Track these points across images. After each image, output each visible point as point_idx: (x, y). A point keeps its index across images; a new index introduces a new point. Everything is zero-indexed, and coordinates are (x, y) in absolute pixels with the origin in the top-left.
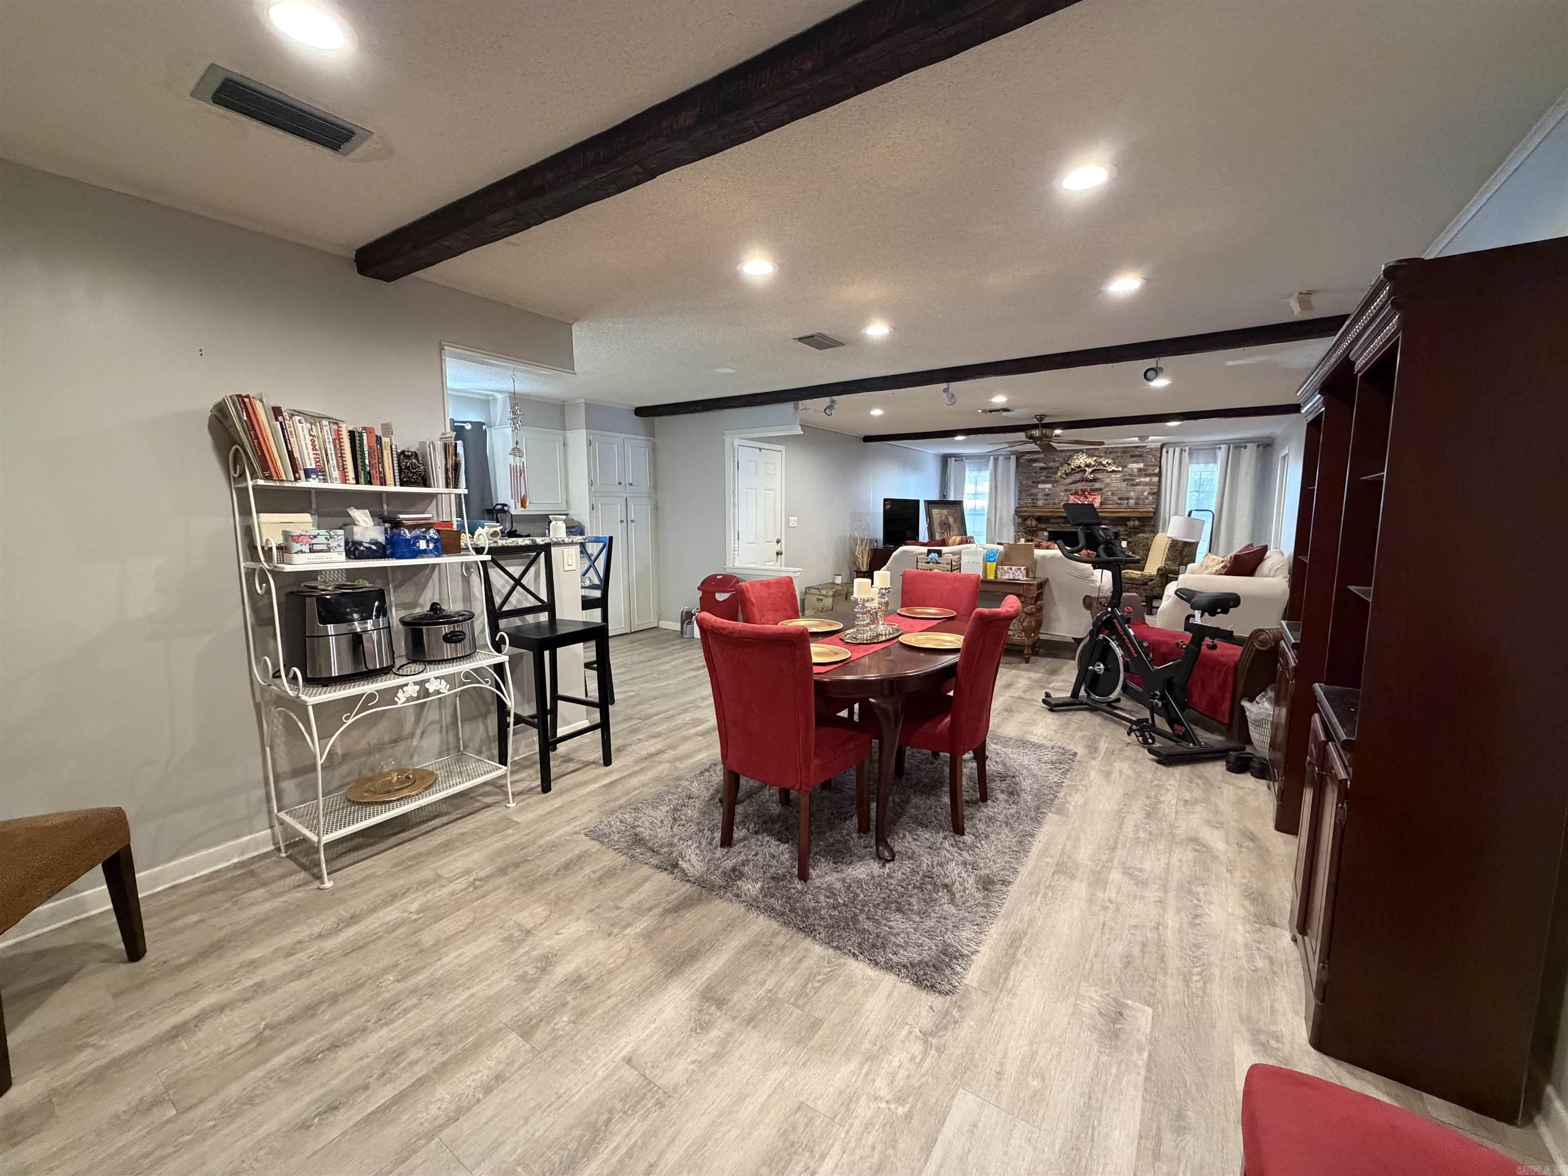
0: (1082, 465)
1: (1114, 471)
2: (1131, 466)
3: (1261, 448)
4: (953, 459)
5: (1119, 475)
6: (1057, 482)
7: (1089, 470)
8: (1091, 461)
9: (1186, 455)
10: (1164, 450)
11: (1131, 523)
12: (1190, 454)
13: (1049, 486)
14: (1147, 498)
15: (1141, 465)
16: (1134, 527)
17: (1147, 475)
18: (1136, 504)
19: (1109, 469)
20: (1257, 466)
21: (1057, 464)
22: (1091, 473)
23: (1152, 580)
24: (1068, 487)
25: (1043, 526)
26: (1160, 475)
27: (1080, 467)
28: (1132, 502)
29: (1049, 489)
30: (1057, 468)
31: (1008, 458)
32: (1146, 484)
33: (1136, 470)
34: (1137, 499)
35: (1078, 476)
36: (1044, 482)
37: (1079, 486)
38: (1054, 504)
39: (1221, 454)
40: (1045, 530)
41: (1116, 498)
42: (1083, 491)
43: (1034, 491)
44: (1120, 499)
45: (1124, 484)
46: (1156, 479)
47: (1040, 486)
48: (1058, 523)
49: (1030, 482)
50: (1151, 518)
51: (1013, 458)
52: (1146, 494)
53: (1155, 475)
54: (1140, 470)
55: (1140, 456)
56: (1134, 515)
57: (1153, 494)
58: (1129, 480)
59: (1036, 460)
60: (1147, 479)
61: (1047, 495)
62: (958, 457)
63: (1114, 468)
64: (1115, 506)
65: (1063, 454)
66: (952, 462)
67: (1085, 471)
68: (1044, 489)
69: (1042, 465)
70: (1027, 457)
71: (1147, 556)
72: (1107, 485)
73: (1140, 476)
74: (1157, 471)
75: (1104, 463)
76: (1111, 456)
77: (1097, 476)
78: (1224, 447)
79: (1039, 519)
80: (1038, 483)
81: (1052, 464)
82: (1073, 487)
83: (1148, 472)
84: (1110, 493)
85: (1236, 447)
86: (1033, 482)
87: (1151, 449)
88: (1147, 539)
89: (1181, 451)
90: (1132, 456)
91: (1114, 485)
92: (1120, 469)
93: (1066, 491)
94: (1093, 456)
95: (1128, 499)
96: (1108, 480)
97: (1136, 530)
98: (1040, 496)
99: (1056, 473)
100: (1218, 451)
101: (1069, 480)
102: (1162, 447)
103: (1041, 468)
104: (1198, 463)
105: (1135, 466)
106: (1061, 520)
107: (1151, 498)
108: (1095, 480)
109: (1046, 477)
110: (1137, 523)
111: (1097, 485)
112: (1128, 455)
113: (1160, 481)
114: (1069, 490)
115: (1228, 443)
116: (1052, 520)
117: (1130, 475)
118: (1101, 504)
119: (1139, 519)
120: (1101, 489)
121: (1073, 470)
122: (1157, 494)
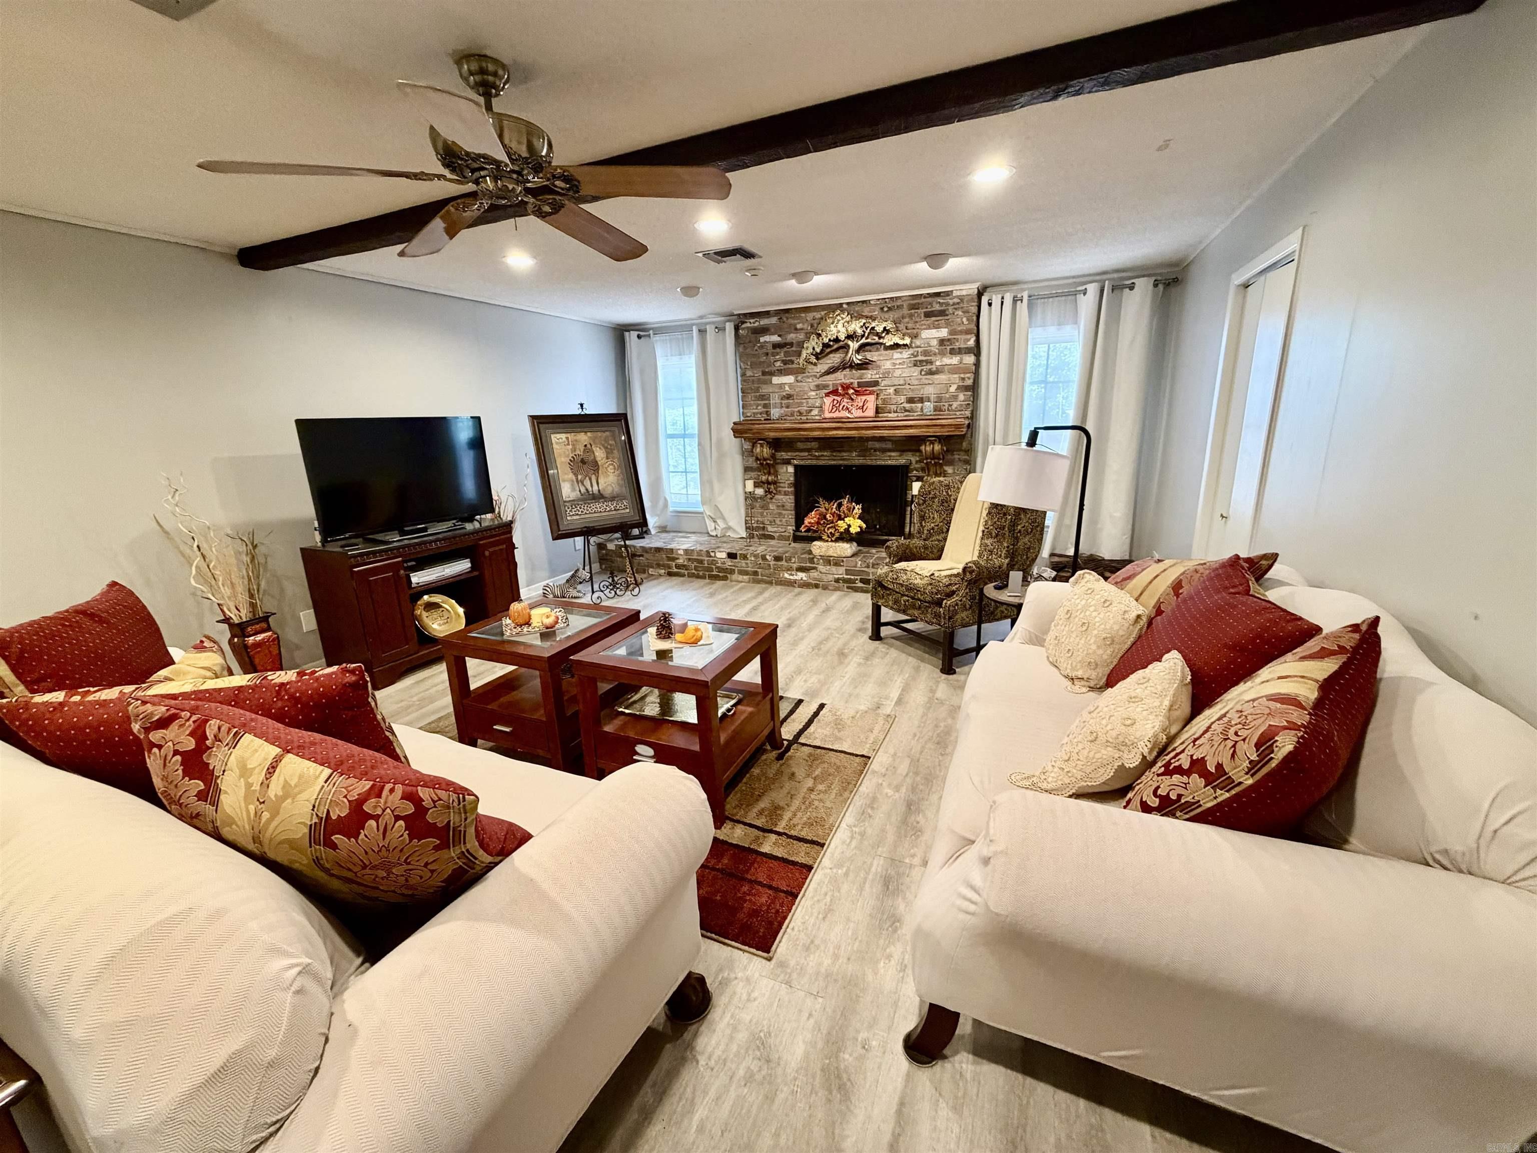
0: (842, 337)
1: (896, 346)
2: (926, 334)
3: (1161, 287)
4: (634, 334)
5: (906, 354)
6: (802, 371)
7: (854, 345)
8: (856, 326)
9: (1023, 308)
10: (985, 300)
11: (927, 448)
12: (1030, 306)
13: (790, 379)
14: (955, 398)
15: (944, 333)
16: (934, 456)
17: (953, 352)
18: (936, 409)
19: (889, 340)
20: (1151, 323)
21: (801, 336)
22: (858, 351)
23: (950, 594)
24: (820, 381)
25: (784, 455)
26: (977, 350)
27: (837, 340)
28: (929, 407)
29: (790, 385)
30: (801, 345)
31: (720, 329)
32: (954, 370)
33: (935, 343)
34: (939, 399)
35: (835, 359)
36: (781, 372)
37: (842, 377)
38: (801, 414)
39: (1087, 303)
40: (787, 462)
41: (903, 399)
42: (846, 387)
43: (765, 389)
44: (911, 400)
45: (915, 371)
46: (970, 359)
47: (776, 380)
48: (809, 450)
49: (758, 374)
50: (963, 437)
51: (730, 327)
52: (953, 389)
53: (968, 351)
54: (942, 342)
55: (942, 313)
56: (931, 432)
57: (967, 388)
58: (923, 363)
59: (764, 330)
60: (955, 360)
61: (789, 397)
62: (642, 330)
63: (896, 339)
64: (901, 416)
65: (810, 316)
66: (631, 338)
67: (846, 347)
68: (781, 386)
69: (775, 338)
70: (751, 323)
71: (949, 523)
72: (887, 374)
73: (942, 354)
74: (972, 343)
75: (879, 329)
76: (891, 315)
77: (869, 356)
78: (1093, 289)
79: (777, 444)
80: (772, 374)
81: (791, 337)
82: (830, 380)
83: (957, 345)
84: (891, 390)
85: (1113, 289)
86: (764, 373)
87: (961, 299)
88: (948, 487)
89: (1015, 300)
90: (928, 315)
91: (898, 373)
92: (907, 341)
93: (818, 387)
94: (860, 316)
95: (921, 400)
96: (888, 365)
97: (935, 465)
98: (775, 399)
99: (799, 354)
100: (1081, 296)
101: (823, 366)
102: (980, 294)
103: (776, 346)
104: (1043, 325)
105: (932, 335)
106: (814, 445)
107: (961, 397)
108: (864, 365)
109: (785, 362)
110: (937, 447)
111: (869, 375)
112: (921, 311)
113: (977, 364)
114: (825, 387)
115: (1100, 277)
116: (800, 445)
117: (926, 353)
118: (878, 411)
119: (940, 439)
120: (876, 383)
121: (826, 346)
122: (974, 389)
